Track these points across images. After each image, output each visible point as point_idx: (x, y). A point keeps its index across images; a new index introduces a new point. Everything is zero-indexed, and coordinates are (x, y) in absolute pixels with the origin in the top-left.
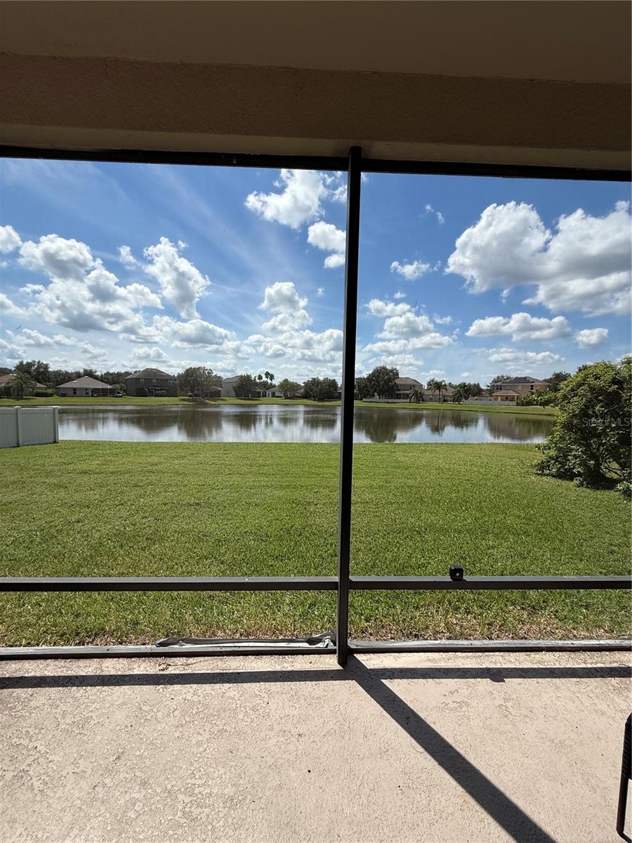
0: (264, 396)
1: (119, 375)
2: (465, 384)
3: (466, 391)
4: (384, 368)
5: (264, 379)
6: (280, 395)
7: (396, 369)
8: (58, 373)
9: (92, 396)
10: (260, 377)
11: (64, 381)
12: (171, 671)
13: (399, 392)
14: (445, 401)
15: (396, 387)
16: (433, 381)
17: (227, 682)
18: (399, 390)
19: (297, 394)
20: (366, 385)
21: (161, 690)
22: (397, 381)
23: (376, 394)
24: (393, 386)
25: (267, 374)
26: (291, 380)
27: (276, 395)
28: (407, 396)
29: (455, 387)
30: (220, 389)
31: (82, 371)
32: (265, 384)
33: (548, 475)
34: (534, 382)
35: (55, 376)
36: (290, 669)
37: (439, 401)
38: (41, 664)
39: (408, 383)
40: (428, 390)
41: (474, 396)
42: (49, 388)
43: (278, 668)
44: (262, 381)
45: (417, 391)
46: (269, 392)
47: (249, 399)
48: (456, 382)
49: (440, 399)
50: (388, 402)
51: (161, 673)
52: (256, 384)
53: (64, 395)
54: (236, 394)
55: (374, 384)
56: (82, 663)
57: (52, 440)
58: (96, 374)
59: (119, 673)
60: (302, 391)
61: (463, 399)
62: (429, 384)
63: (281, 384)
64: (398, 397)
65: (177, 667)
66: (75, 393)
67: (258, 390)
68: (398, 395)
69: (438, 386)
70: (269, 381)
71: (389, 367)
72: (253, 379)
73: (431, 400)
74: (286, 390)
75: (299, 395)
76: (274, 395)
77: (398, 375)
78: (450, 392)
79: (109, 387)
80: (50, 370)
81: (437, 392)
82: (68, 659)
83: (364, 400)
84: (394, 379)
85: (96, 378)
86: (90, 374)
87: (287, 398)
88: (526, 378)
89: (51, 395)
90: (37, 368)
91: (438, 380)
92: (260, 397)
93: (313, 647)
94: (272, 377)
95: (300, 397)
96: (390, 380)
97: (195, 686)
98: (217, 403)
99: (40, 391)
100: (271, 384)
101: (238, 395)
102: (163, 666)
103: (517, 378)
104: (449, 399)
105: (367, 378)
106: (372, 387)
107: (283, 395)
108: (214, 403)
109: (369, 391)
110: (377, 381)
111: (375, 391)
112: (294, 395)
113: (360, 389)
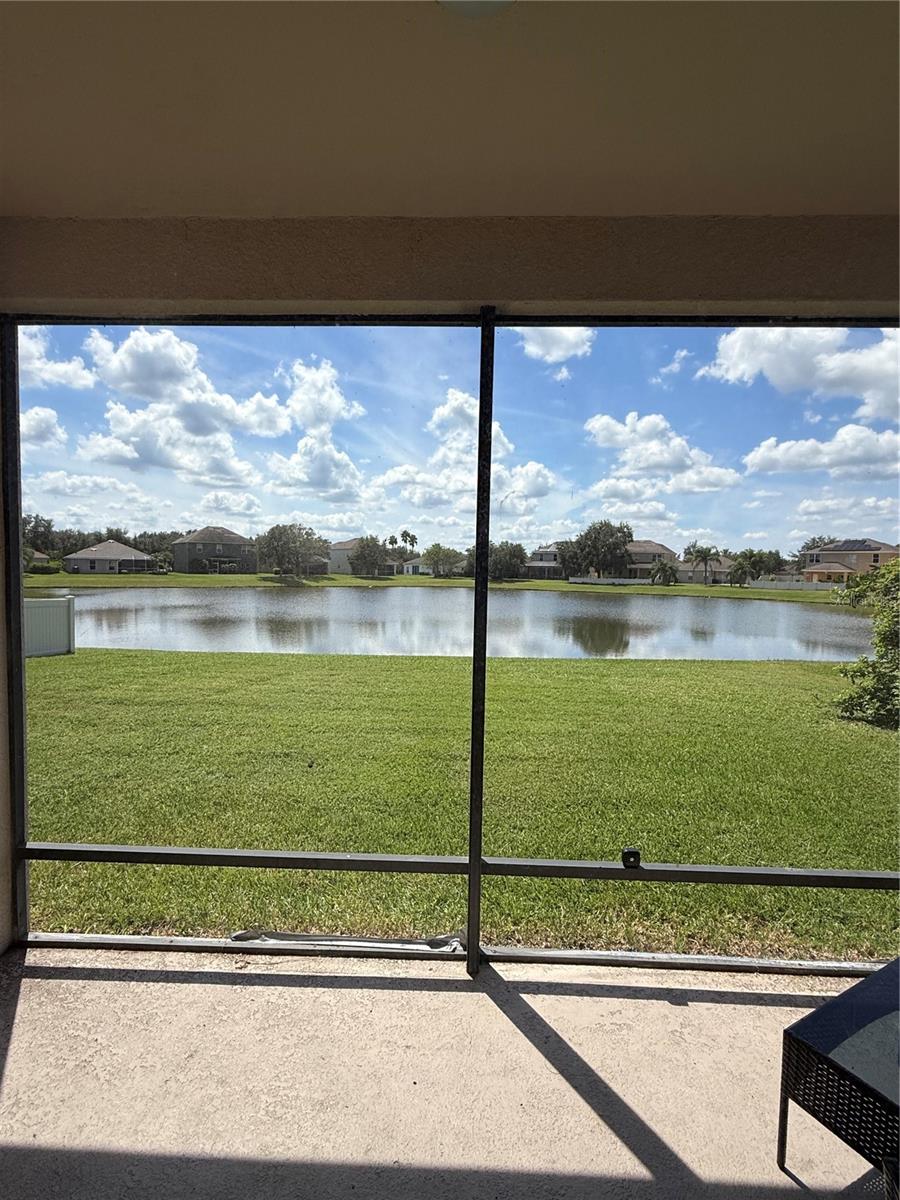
0: (401, 572)
1: (162, 537)
2: (752, 551)
3: (754, 565)
4: (607, 525)
5: (400, 543)
6: (427, 571)
7: (627, 527)
8: (67, 536)
9: (120, 573)
10: (393, 541)
11: (75, 548)
12: (251, 970)
13: (633, 566)
14: (715, 582)
15: (627, 558)
16: (694, 546)
17: (321, 986)
18: (633, 563)
19: (455, 570)
20: (576, 553)
21: (239, 990)
22: (629, 547)
23: (592, 569)
24: (623, 556)
25: (405, 535)
26: (446, 545)
27: (420, 571)
28: (646, 574)
29: (735, 558)
30: (326, 561)
31: (104, 531)
32: (401, 552)
33: (859, 720)
34: (879, 549)
35: (63, 540)
36: (403, 975)
37: (705, 581)
38: (90, 954)
39: (650, 550)
40: (685, 562)
41: (769, 571)
42: (53, 559)
43: (387, 974)
44: (396, 546)
45: (665, 565)
46: (408, 566)
47: (373, 578)
48: (737, 549)
49: (706, 577)
50: (613, 584)
51: (239, 971)
52: (386, 552)
53: (76, 571)
54: (353, 569)
55: (589, 553)
56: (140, 955)
57: (65, 650)
58: (126, 536)
59: (187, 969)
60: (464, 563)
61: (749, 579)
62: (687, 552)
63: (428, 552)
64: (632, 574)
65: (258, 965)
66: (93, 568)
67: (390, 562)
68: (631, 570)
69: (703, 556)
70: (409, 547)
71: (616, 523)
72: (381, 543)
73: (690, 580)
74: (436, 563)
75: (459, 571)
76: (416, 571)
77: (631, 536)
78: (727, 566)
79: (146, 557)
80: (53, 529)
81: (702, 567)
82: (122, 949)
83: (571, 579)
84: (625, 543)
85: (126, 542)
86: (116, 536)
87: (438, 576)
88: (864, 541)
89: (56, 571)
90: (35, 527)
91: (703, 544)
92: (392, 574)
93: (436, 951)
94: (413, 540)
95: (461, 575)
96: (616, 546)
97: (280, 988)
98: (320, 584)
99: (40, 564)
100: (412, 552)
101: (355, 572)
102: (243, 964)
103: (846, 542)
104: (723, 577)
105: (578, 542)
106: (585, 558)
107: (431, 571)
108: (316, 584)
109: (580, 565)
110: (595, 547)
111: (591, 564)
112: (450, 570)
113: (564, 561)
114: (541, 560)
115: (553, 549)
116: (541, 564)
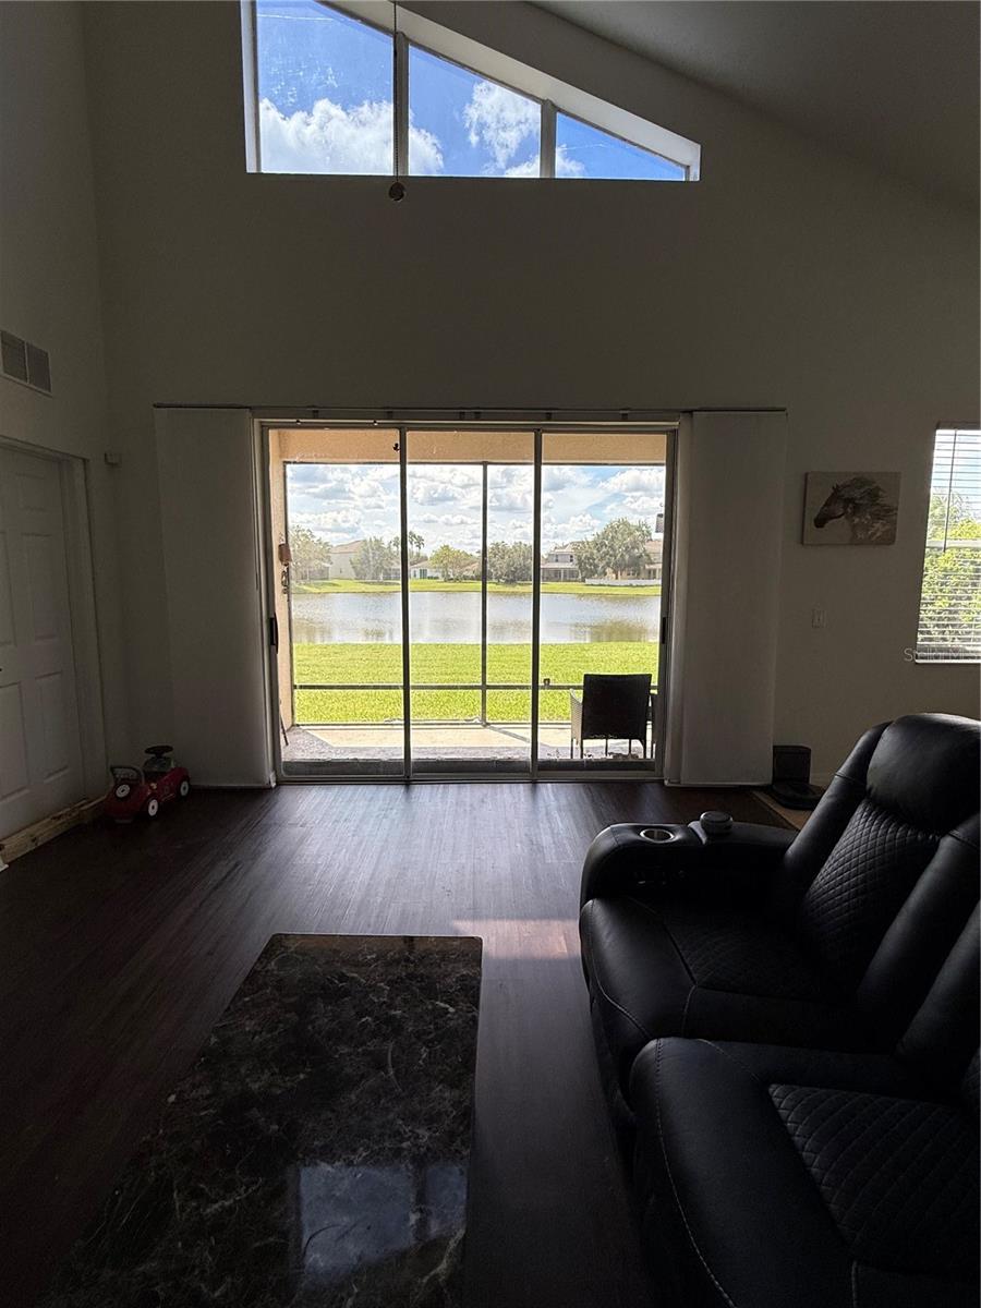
4: (624, 523)
6: (435, 575)
7: (645, 524)
13: (652, 567)
18: (652, 563)
19: (465, 573)
20: (592, 554)
23: (609, 570)
24: (641, 556)
25: (411, 536)
26: (454, 547)
27: (428, 575)
30: (327, 565)
46: (415, 570)
47: (378, 584)
50: (631, 586)
52: (392, 555)
54: (357, 574)
55: (606, 553)
60: (475, 566)
63: (436, 554)
67: (396, 566)
68: (650, 571)
70: (415, 549)
71: (633, 521)
72: (386, 546)
74: (446, 566)
75: (470, 574)
76: (423, 574)
77: (650, 534)
83: (588, 581)
84: (643, 541)
87: (448, 579)
94: (420, 541)
95: (472, 579)
96: (634, 545)
98: (323, 590)
100: (418, 555)
101: (360, 576)
105: (594, 542)
106: (602, 559)
107: (440, 575)
108: (318, 591)
109: (596, 566)
110: (612, 547)
111: (608, 564)
112: (461, 573)
113: (580, 562)
114: (557, 561)
115: (569, 550)
116: (556, 565)
